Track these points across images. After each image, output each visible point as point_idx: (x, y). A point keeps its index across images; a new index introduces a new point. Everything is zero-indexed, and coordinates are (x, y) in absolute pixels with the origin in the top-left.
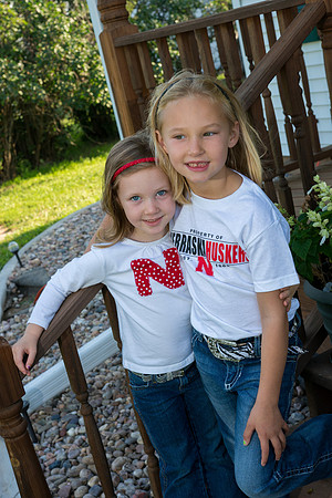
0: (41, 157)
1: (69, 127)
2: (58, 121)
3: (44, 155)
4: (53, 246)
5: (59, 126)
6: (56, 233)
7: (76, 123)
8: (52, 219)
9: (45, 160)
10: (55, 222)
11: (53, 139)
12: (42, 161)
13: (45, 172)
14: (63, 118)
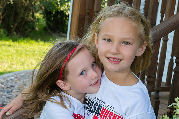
0: (15, 31)
1: (38, 19)
2: (33, 13)
3: (17, 30)
4: (3, 86)
5: (33, 16)
6: (8, 79)
7: (43, 18)
8: (9, 70)
9: (17, 33)
10: (10, 72)
11: (27, 23)
12: (15, 33)
13: (15, 40)
14: (37, 12)
